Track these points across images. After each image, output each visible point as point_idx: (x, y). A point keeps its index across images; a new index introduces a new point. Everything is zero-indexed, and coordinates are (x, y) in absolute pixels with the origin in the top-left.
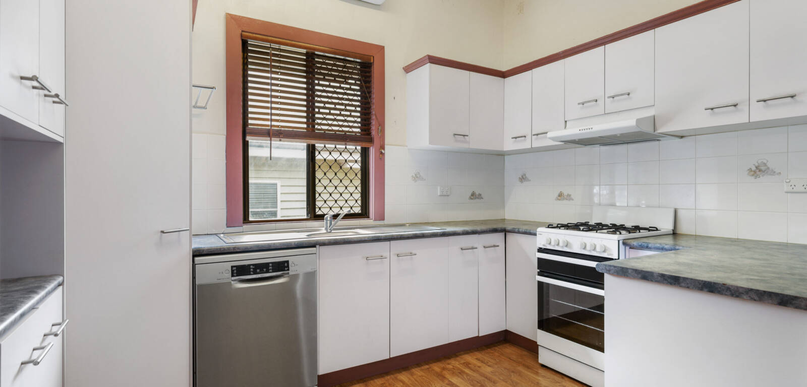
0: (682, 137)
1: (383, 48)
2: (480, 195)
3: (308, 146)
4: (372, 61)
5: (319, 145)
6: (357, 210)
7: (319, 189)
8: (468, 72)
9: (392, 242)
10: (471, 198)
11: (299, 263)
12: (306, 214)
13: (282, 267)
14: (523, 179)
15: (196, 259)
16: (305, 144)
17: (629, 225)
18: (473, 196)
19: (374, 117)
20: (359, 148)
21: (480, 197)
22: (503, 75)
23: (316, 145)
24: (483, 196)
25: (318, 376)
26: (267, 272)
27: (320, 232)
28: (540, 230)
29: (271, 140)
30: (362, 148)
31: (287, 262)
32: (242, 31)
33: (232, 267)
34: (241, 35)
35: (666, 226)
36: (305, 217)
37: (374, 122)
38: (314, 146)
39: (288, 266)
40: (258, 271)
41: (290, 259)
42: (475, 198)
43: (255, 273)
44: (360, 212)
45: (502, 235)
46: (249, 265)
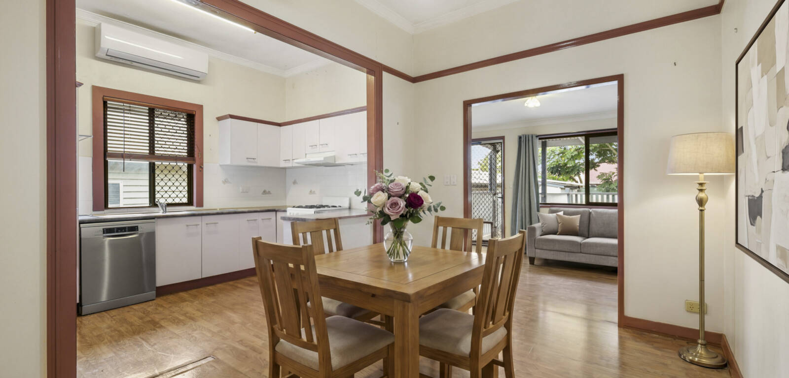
0: (352, 165)
1: (202, 106)
2: (269, 192)
3: (150, 164)
4: (194, 113)
5: (157, 163)
6: (185, 200)
7: (157, 188)
8: (256, 123)
9: (203, 217)
10: (263, 194)
11: (144, 227)
12: (148, 203)
13: (134, 229)
14: (295, 183)
15: (81, 225)
16: (148, 162)
17: (330, 205)
18: (265, 192)
19: (196, 146)
20: (186, 164)
21: (269, 193)
22: (279, 125)
23: (156, 163)
24: (271, 192)
25: (157, 287)
26: (125, 231)
27: (159, 212)
28: (288, 209)
29: (124, 160)
30: (188, 165)
31: (137, 227)
32: (104, 96)
33: (103, 229)
34: (103, 98)
35: (347, 205)
36: (148, 205)
37: (196, 149)
38: (154, 164)
39: (138, 229)
40: (119, 231)
41: (139, 226)
42: (266, 194)
43: (117, 232)
44: (187, 202)
45: (275, 213)
46: (114, 228)
